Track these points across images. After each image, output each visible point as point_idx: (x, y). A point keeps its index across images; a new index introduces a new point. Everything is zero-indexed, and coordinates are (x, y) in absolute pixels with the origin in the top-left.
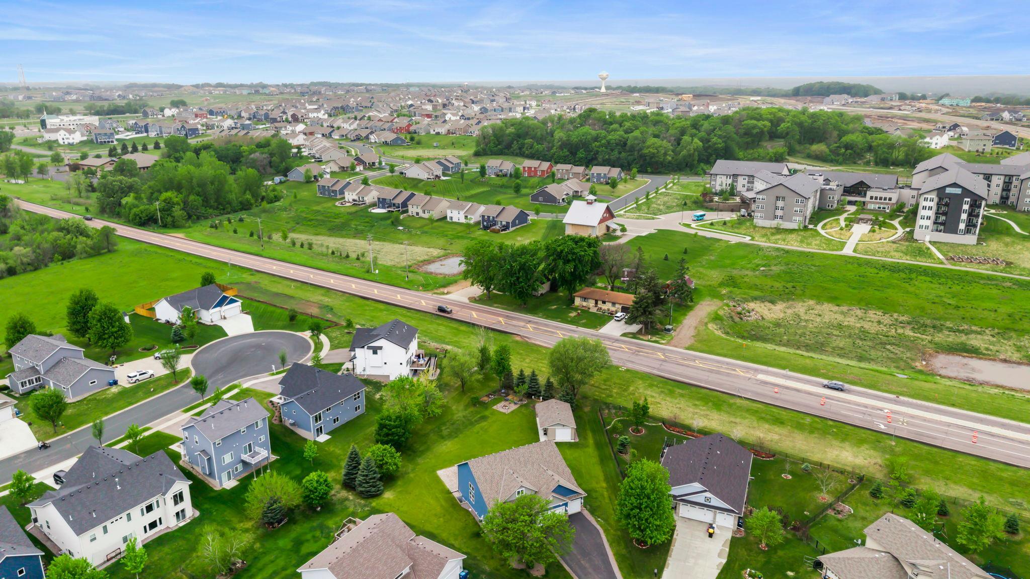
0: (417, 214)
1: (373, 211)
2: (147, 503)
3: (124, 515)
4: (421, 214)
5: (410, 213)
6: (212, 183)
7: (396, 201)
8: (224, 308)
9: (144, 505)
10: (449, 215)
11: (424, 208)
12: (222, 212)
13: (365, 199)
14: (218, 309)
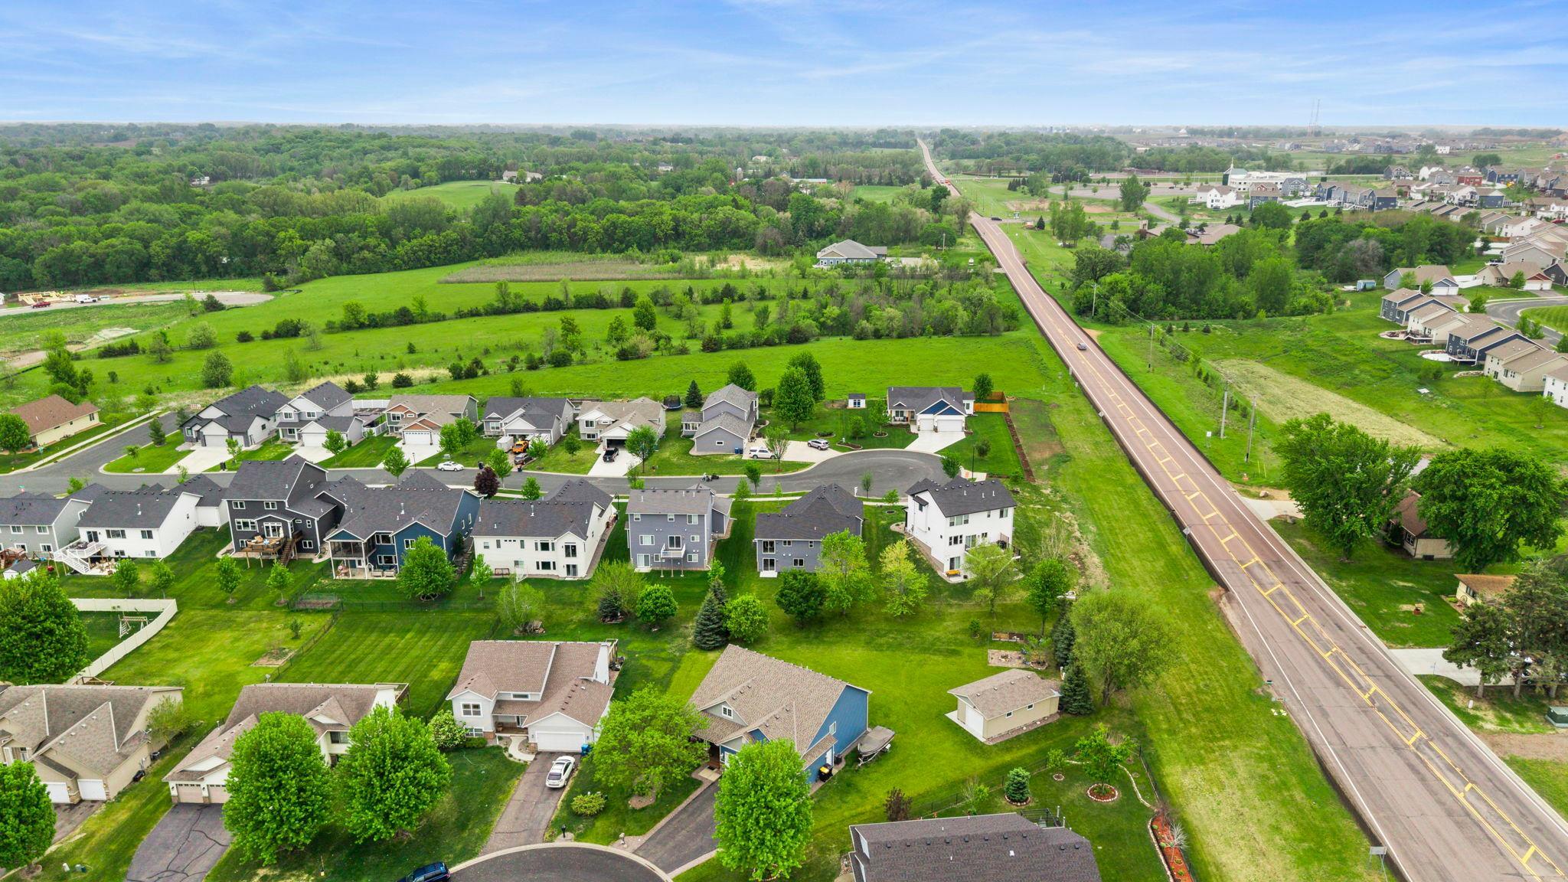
0: (1496, 374)
1: (1425, 356)
2: (545, 539)
3: (518, 539)
4: (1501, 377)
5: (1485, 372)
6: (1190, 270)
7: (1472, 346)
8: (937, 417)
9: (539, 540)
10: (1548, 387)
11: (1508, 367)
12: (1195, 314)
13: (1433, 332)
14: (930, 416)
